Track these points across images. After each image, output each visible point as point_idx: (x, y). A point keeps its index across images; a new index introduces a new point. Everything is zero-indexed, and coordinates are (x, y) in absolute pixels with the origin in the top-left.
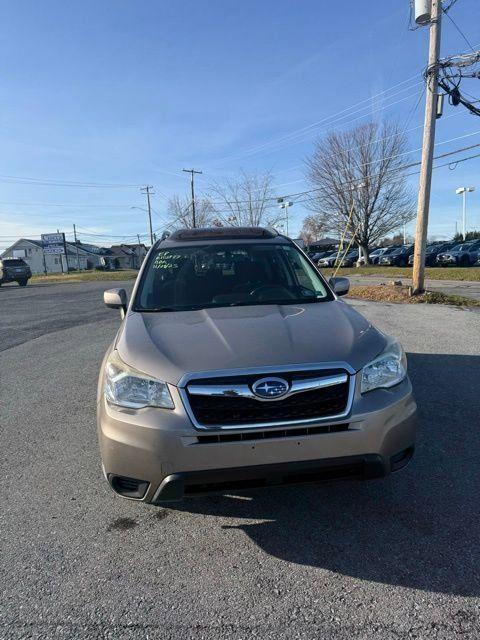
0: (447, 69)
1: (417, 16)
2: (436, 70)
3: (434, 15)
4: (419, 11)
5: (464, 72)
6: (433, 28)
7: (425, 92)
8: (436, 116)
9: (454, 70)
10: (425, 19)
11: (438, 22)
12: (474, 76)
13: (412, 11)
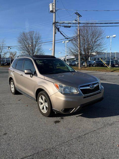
0: (57, 24)
1: (50, 10)
2: (55, 23)
3: (54, 11)
4: (51, 9)
5: (61, 25)
6: (54, 14)
7: (53, 27)
8: (55, 33)
9: (59, 24)
10: (52, 11)
11: (55, 13)
12: (63, 26)
13: (49, 9)
